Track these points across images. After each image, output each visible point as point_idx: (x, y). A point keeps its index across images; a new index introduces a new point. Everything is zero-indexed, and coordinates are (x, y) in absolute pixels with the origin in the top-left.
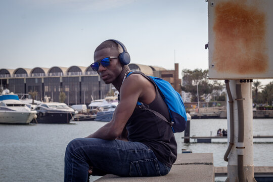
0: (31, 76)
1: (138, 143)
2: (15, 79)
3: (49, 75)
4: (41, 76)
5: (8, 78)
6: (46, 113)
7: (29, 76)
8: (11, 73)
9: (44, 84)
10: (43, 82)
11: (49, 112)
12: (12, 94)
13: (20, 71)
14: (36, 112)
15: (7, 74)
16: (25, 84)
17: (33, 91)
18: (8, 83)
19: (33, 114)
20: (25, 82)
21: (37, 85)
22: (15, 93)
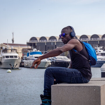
0: (49, 41)
1: (74, 69)
2: (40, 43)
3: (59, 41)
4: (55, 41)
5: (36, 42)
6: (55, 62)
7: (48, 41)
8: (38, 40)
9: (57, 46)
10: (56, 44)
11: (57, 61)
12: (39, 51)
13: (43, 38)
14: (50, 61)
15: (36, 40)
16: (46, 46)
17: (50, 50)
18: (36, 45)
19: (48, 62)
20: (46, 45)
21: (52, 46)
22: (40, 51)
